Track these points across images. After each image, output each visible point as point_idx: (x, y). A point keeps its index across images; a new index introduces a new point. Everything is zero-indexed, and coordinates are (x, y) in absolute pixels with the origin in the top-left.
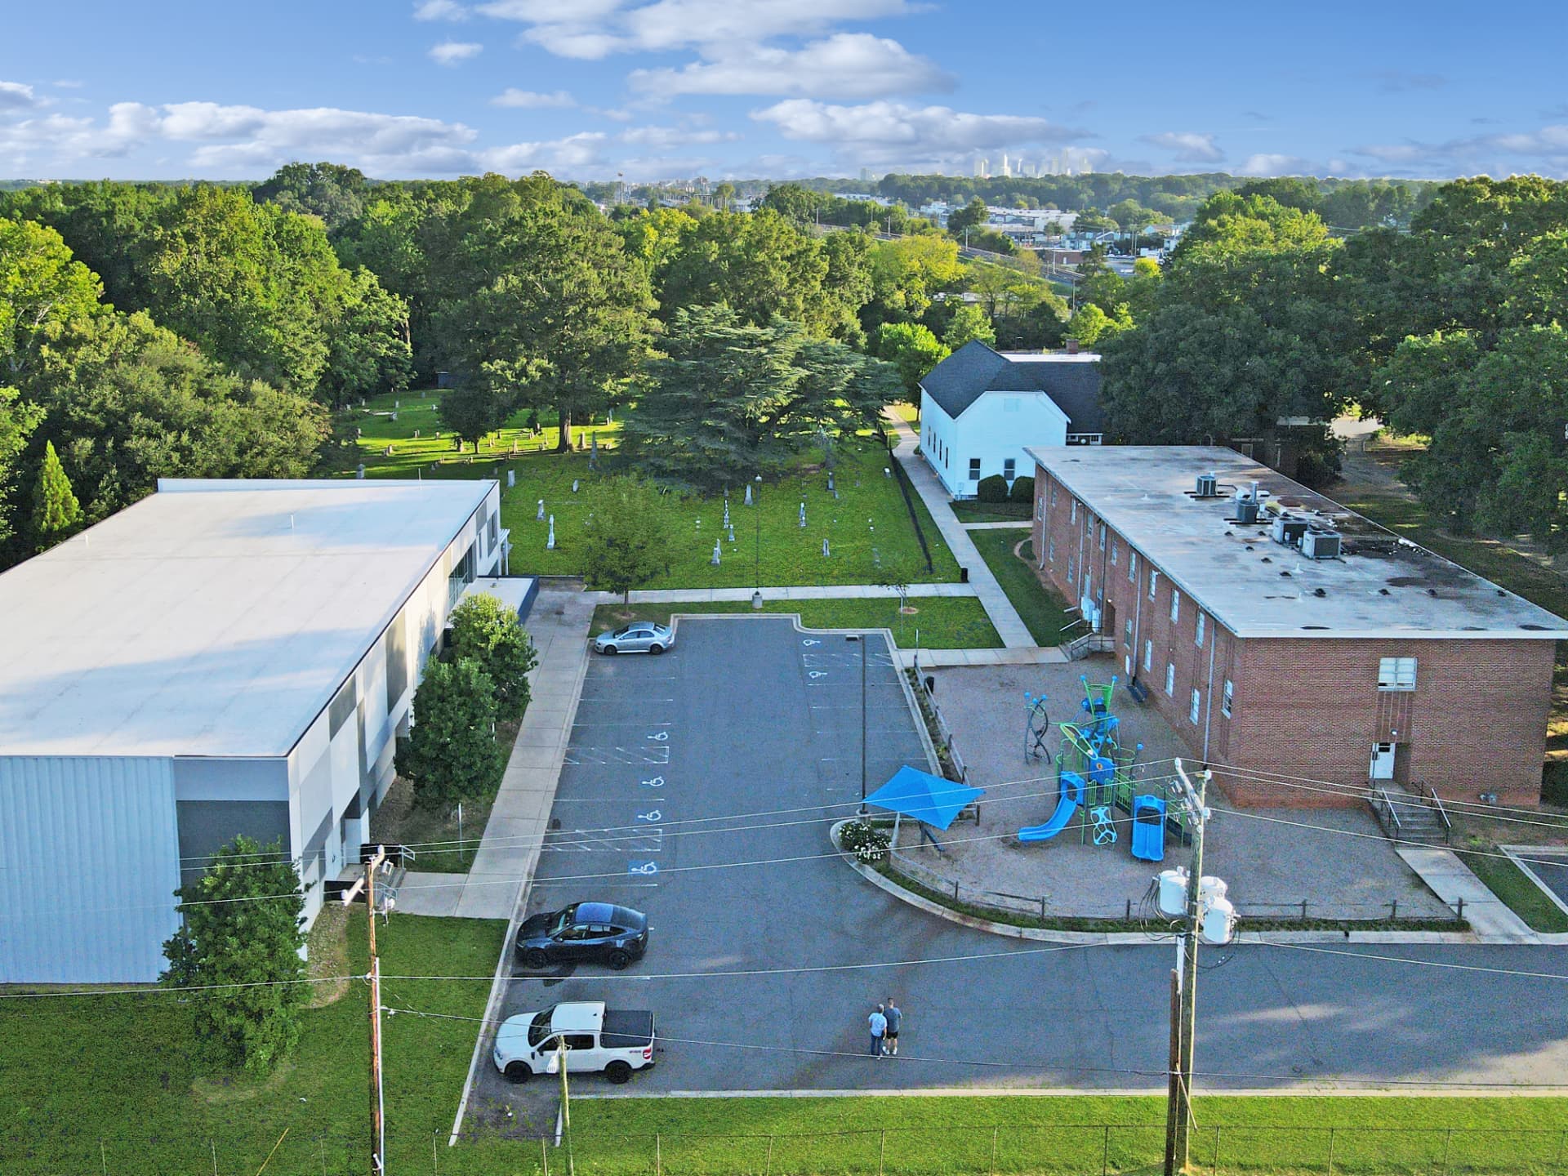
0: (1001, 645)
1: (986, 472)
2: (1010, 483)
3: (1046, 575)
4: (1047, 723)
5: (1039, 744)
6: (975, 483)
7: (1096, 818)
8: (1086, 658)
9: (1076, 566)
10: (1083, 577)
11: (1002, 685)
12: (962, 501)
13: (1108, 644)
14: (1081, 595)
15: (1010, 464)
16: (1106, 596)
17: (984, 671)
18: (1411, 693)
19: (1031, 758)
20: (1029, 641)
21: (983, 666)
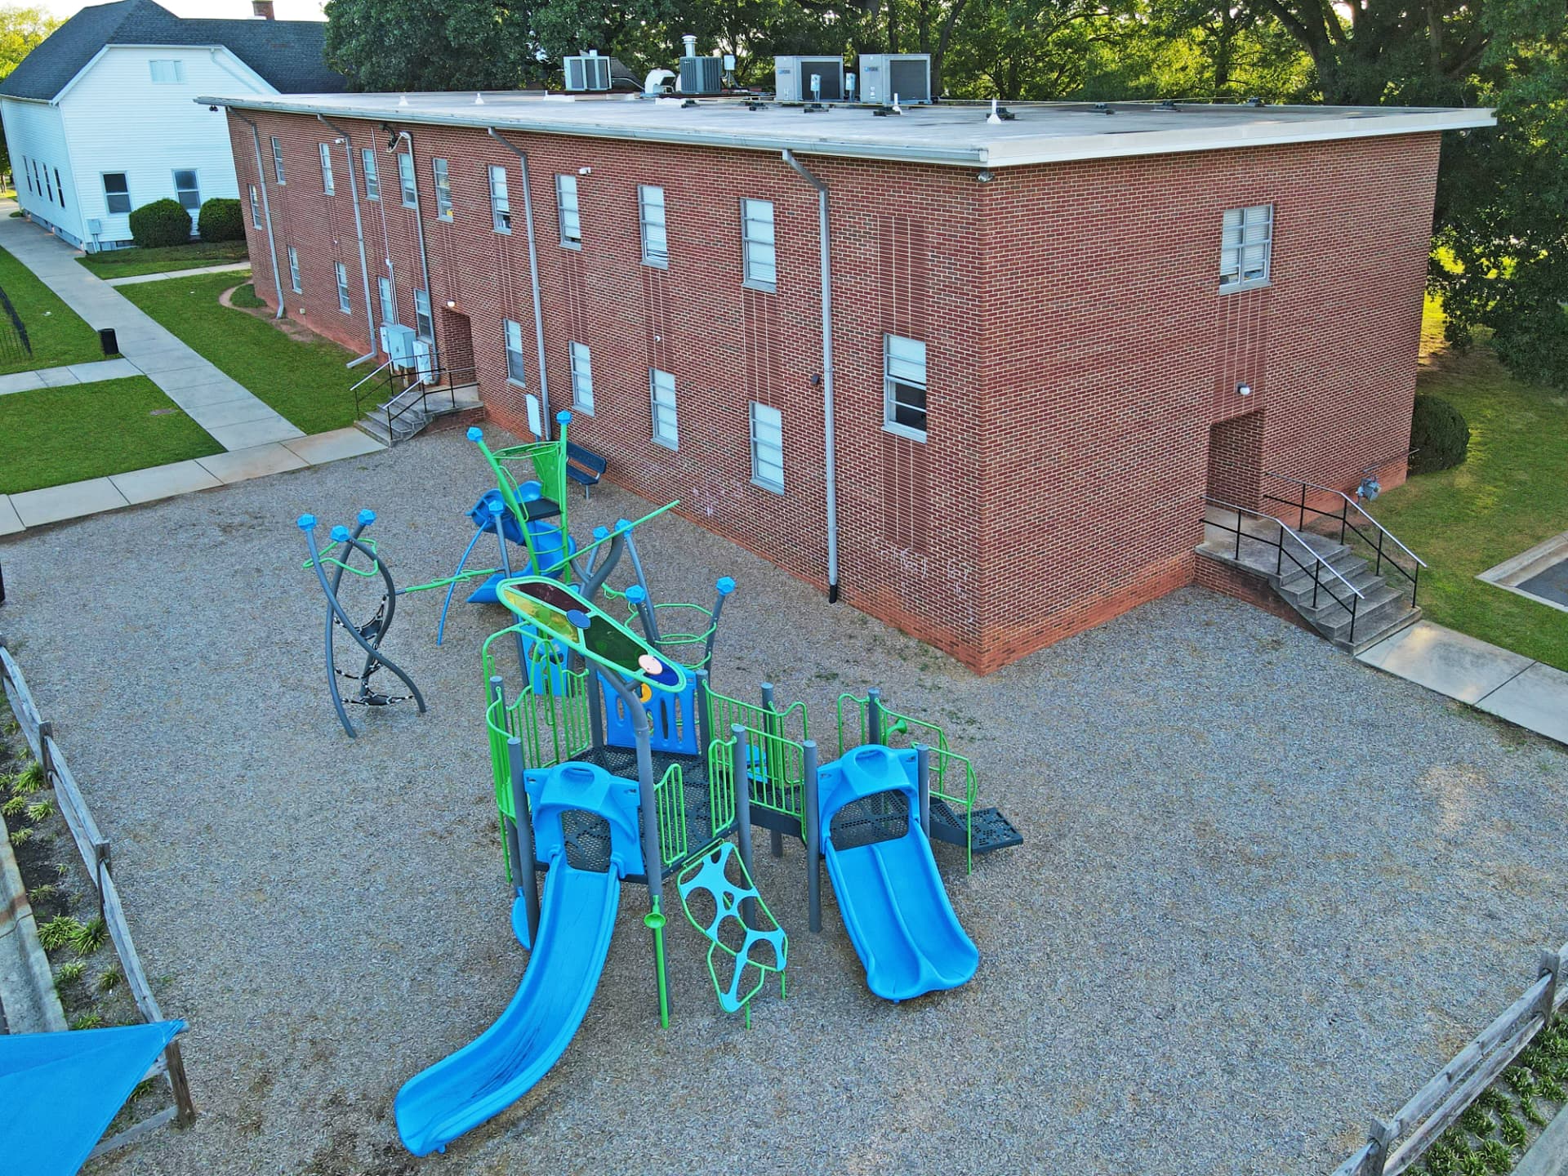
0: (216, 448)
1: (141, 196)
2: (195, 214)
3: (293, 324)
4: (392, 594)
5: (375, 661)
6: (123, 220)
7: (703, 896)
8: (422, 433)
9: (354, 276)
10: (376, 291)
11: (226, 529)
12: (102, 253)
13: (467, 396)
14: (378, 324)
15: (186, 180)
16: (440, 301)
17: (175, 513)
18: (1265, 291)
19: (358, 714)
20: (285, 428)
21: (170, 499)
